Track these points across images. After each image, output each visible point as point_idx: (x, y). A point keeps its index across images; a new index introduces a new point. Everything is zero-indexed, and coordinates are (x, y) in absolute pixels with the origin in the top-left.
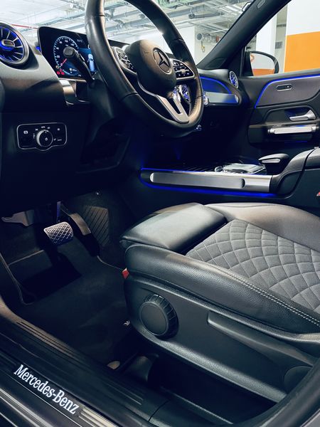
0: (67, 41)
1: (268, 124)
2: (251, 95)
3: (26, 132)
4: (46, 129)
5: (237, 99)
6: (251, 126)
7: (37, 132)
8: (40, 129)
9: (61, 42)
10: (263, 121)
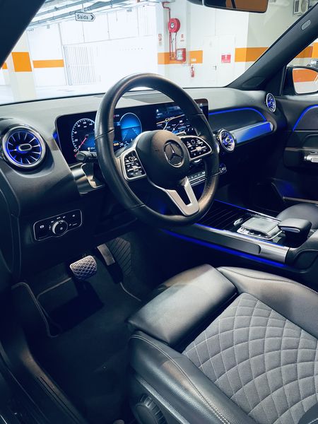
0: (85, 123)
1: (306, 149)
2: (289, 118)
3: (42, 227)
4: (62, 219)
5: (272, 126)
6: (287, 149)
7: (53, 224)
8: (56, 221)
9: (79, 126)
10: (301, 146)
